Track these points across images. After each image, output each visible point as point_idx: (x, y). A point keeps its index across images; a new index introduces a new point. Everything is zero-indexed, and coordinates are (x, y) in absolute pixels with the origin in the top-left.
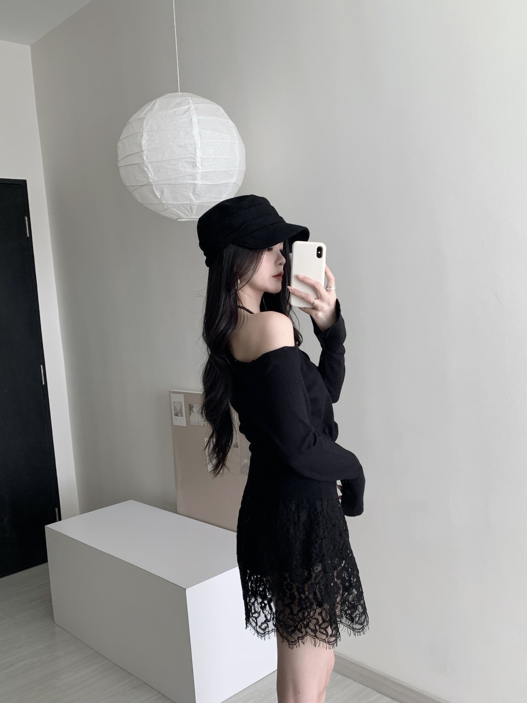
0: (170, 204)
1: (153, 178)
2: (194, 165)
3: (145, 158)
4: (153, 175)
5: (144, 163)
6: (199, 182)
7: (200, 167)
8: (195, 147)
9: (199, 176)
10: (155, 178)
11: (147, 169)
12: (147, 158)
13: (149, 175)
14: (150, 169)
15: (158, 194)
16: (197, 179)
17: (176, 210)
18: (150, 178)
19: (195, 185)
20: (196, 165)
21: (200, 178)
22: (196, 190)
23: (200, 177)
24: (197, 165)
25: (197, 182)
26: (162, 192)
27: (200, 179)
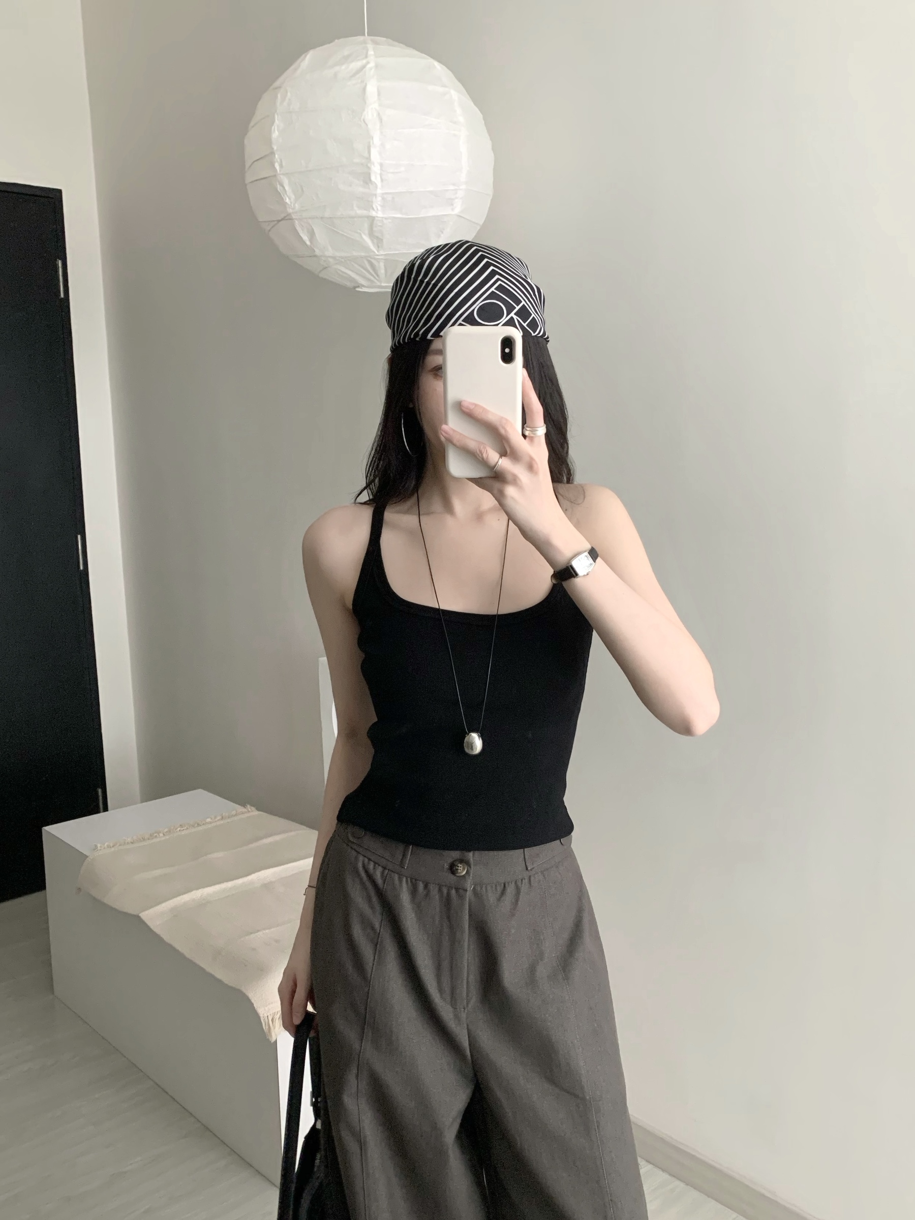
0: (329, 257)
1: (292, 205)
2: (367, 179)
3: (277, 166)
4: (292, 200)
5: (275, 176)
6: (378, 213)
7: (379, 184)
8: (369, 143)
9: (377, 202)
10: (296, 205)
11: (281, 188)
12: (281, 166)
13: (286, 199)
14: (287, 188)
15: (305, 238)
16: (374, 206)
17: (343, 269)
18: (287, 206)
19: (372, 219)
20: (370, 180)
21: (379, 205)
22: (375, 229)
23: (379, 203)
24: (373, 178)
25: (373, 214)
26: (312, 235)
27: (379, 208)
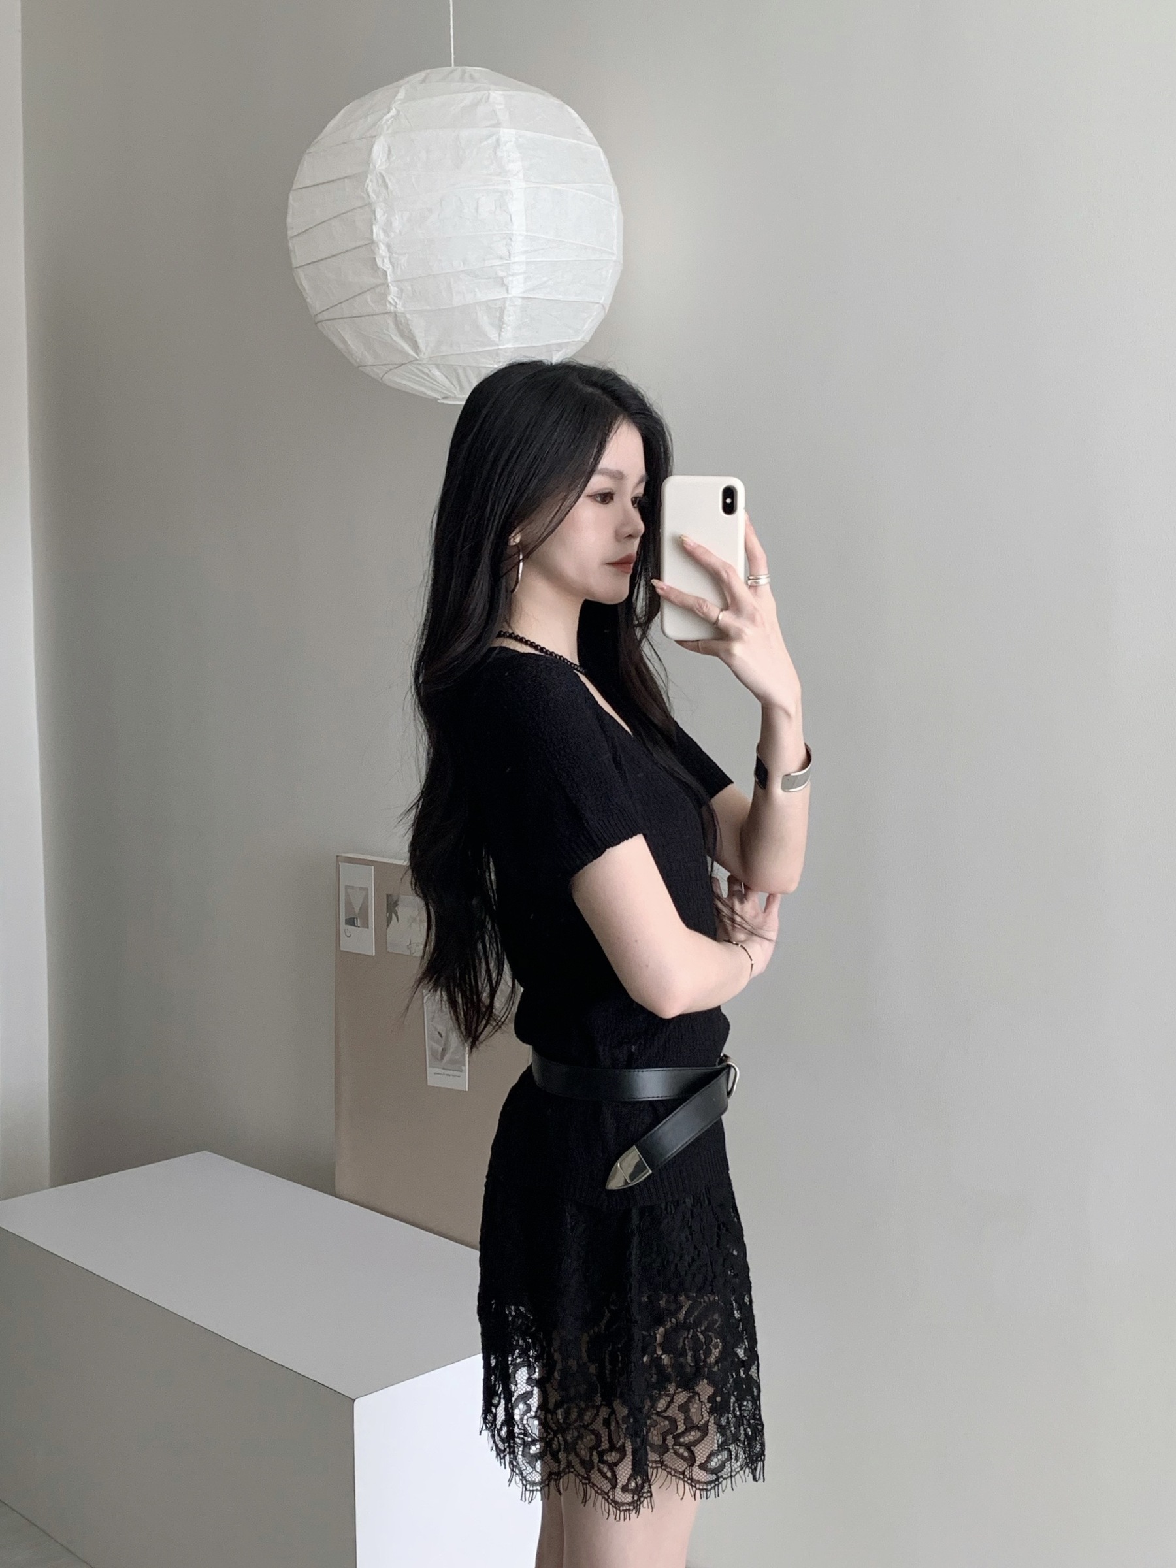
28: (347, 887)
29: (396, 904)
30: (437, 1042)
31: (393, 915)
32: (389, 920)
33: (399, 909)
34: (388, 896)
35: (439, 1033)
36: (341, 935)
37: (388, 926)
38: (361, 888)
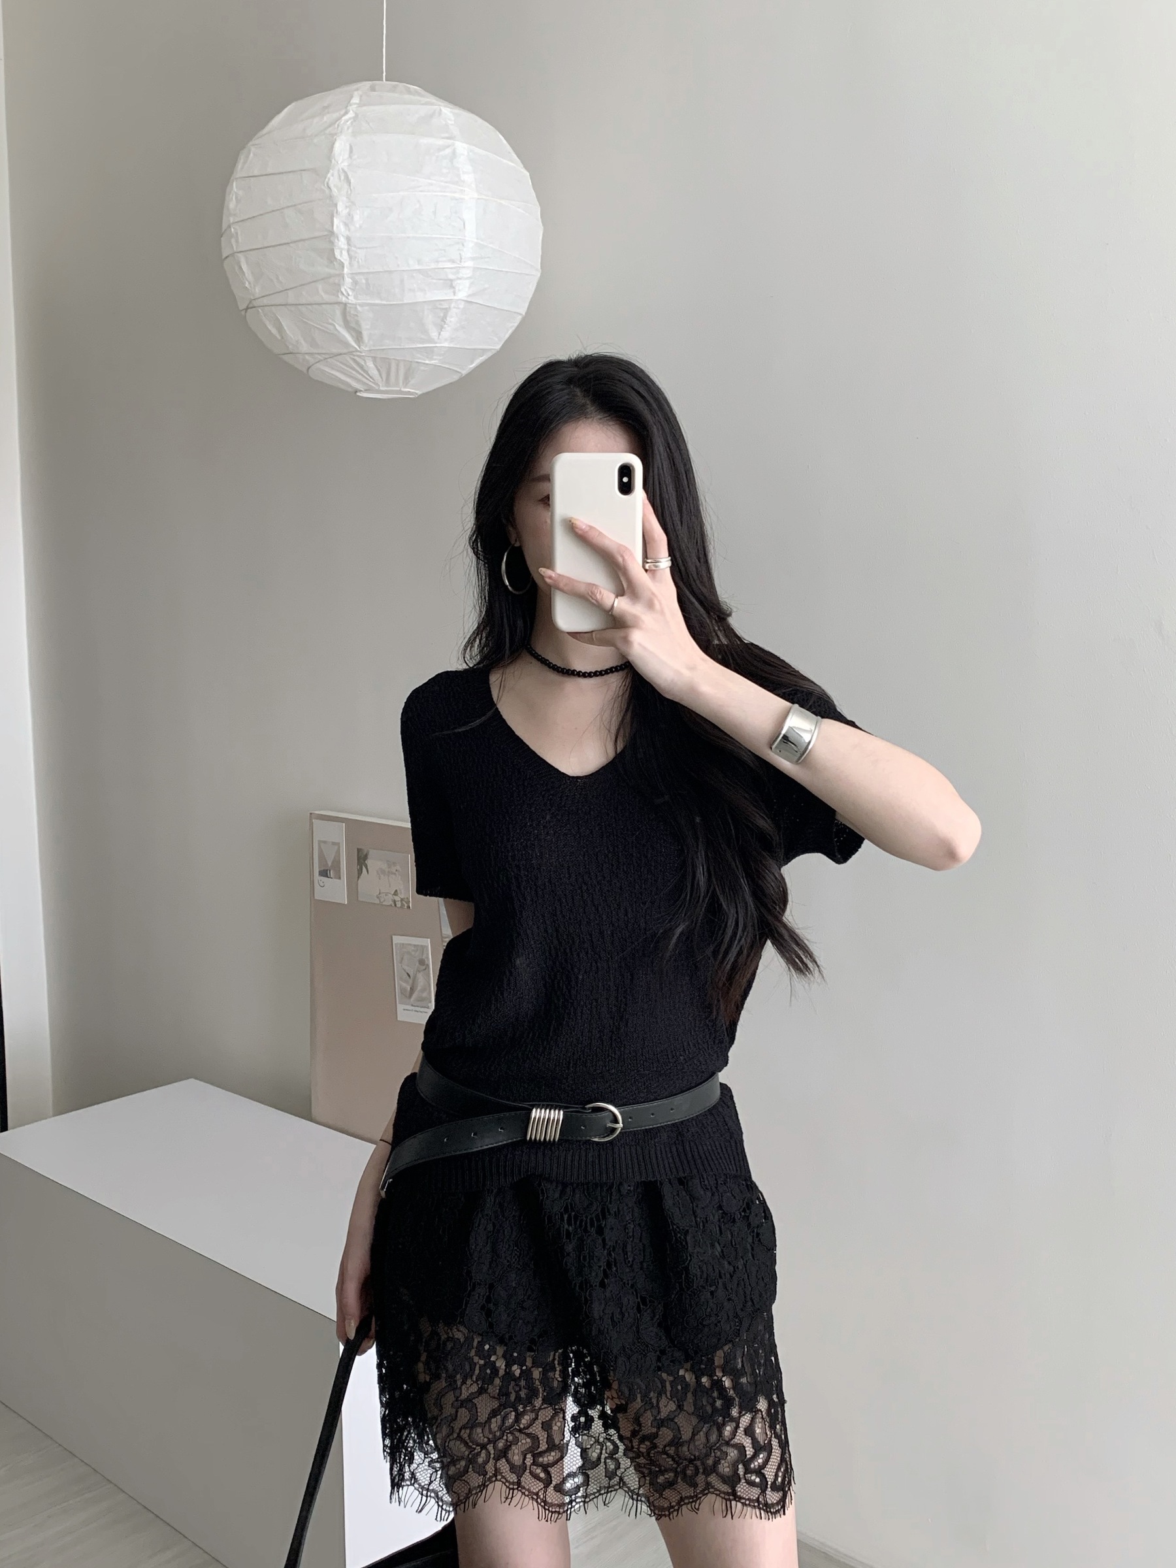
6: (349, 298)
15: (274, 330)
27: (350, 292)
28: (320, 842)
29: (366, 857)
30: (406, 982)
31: (364, 869)
32: (360, 872)
33: (369, 862)
34: (359, 850)
35: (408, 974)
36: (315, 886)
37: (358, 877)
38: (334, 844)
